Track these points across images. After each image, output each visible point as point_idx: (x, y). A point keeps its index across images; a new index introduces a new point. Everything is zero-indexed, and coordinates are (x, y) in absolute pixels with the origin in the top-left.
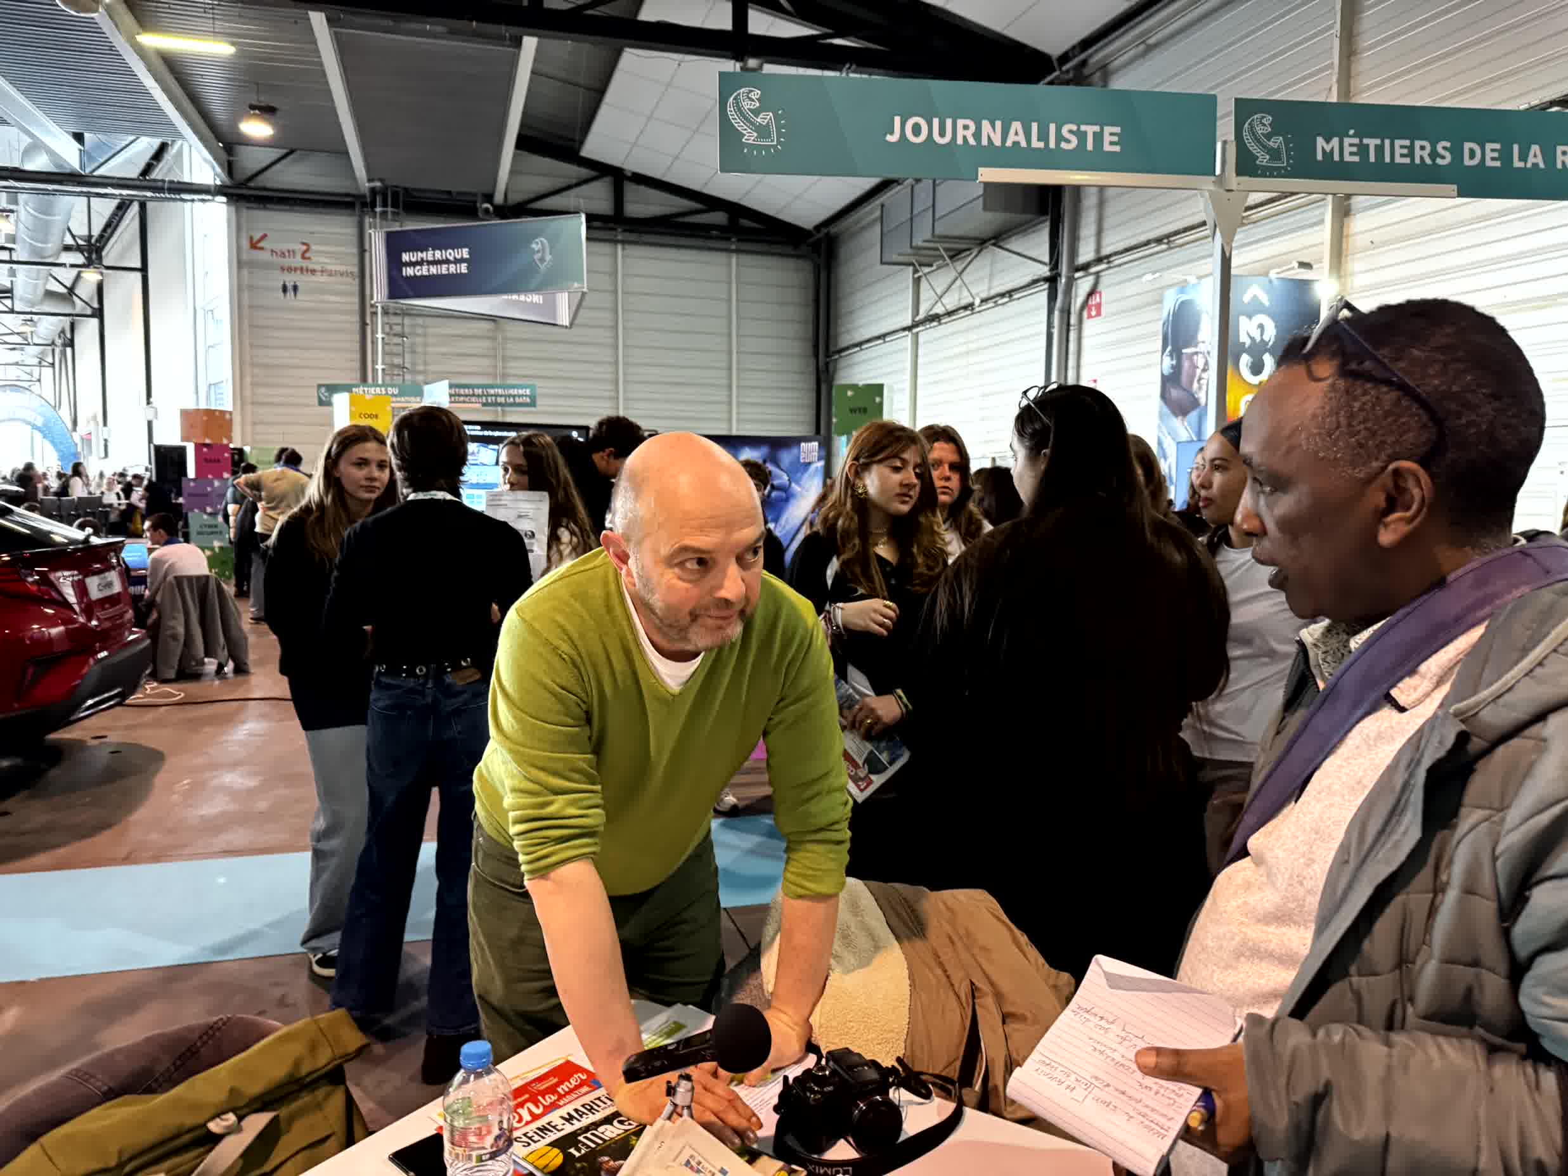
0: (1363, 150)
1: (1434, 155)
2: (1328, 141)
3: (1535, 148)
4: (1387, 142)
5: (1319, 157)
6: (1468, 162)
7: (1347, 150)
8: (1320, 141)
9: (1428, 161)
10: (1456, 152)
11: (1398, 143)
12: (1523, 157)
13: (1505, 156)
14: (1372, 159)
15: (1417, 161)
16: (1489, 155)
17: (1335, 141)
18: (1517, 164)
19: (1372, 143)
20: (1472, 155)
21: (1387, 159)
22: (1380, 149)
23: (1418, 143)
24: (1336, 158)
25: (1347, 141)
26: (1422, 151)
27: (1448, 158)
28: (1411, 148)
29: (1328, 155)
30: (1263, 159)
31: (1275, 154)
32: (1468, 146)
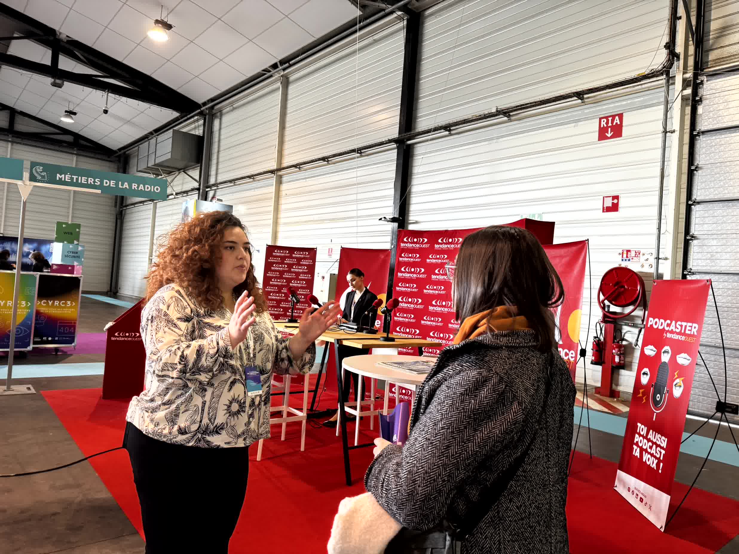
0: (72, 179)
1: (94, 182)
2: (61, 175)
3: (126, 183)
4: (80, 178)
5: (58, 179)
6: (105, 184)
7: (67, 178)
8: (58, 175)
9: (93, 183)
10: (102, 182)
11: (83, 178)
12: (122, 185)
13: (117, 184)
14: (75, 181)
15: (89, 183)
16: (111, 183)
17: (63, 176)
18: (120, 186)
19: (75, 177)
20: (106, 183)
21: (80, 182)
22: (77, 179)
23: (89, 179)
24: (63, 180)
25: (67, 176)
26: (91, 181)
27: (99, 183)
28: (87, 180)
29: (60, 179)
30: (39, 178)
31: (43, 177)
32: (105, 181)
